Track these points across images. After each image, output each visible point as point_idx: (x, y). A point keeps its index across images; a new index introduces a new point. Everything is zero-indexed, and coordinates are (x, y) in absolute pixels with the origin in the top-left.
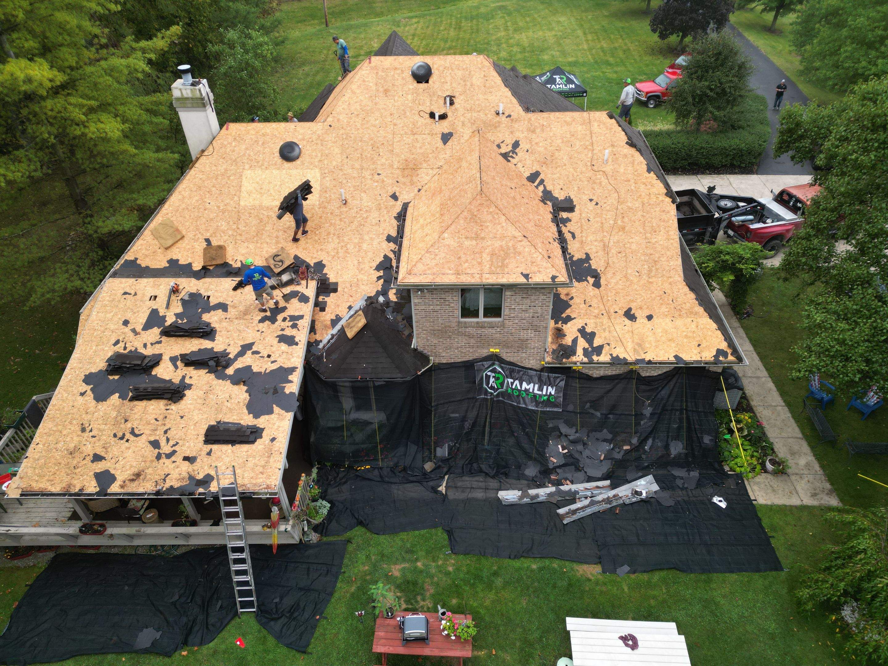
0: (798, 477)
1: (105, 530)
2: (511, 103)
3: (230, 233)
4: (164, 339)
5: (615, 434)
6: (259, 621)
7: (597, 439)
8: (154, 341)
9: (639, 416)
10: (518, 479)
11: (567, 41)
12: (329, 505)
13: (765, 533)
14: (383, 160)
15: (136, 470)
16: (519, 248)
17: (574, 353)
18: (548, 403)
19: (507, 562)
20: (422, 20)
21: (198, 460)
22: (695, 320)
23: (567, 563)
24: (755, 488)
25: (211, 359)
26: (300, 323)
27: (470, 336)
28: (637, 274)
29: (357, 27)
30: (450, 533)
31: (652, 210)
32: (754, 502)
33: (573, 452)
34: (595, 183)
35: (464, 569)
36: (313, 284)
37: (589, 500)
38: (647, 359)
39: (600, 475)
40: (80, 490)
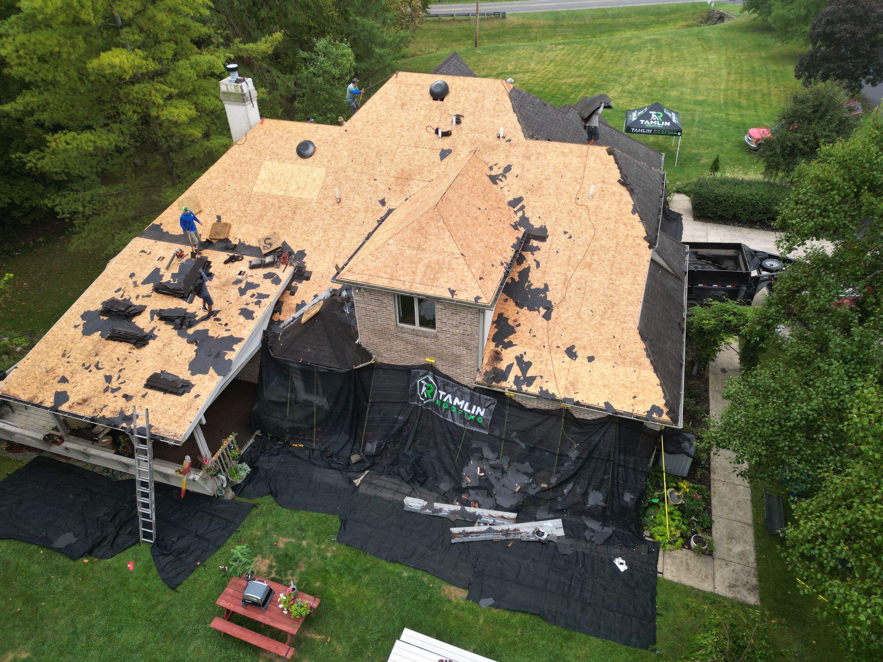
0: (724, 563)
1: (63, 441)
2: (515, 128)
3: (238, 213)
4: (154, 294)
5: (538, 470)
6: (152, 553)
7: (518, 471)
8: (145, 293)
9: (563, 457)
10: (431, 490)
11: (706, 79)
12: (249, 469)
13: (654, 609)
14: (383, 168)
15: (85, 397)
16: (454, 265)
17: (505, 379)
18: (474, 422)
19: (383, 562)
20: (567, 47)
21: (133, 400)
22: (637, 370)
23: (437, 580)
24: (668, 561)
25: (178, 317)
26: (264, 301)
27: (407, 342)
28: (591, 313)
29: (503, 49)
30: (344, 523)
31: (625, 252)
32: (659, 575)
33: (490, 477)
34: (574, 216)
35: (341, 558)
36: (290, 270)
37: (488, 527)
38: (575, 400)
39: (507, 506)
40: (41, 403)
